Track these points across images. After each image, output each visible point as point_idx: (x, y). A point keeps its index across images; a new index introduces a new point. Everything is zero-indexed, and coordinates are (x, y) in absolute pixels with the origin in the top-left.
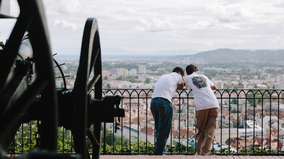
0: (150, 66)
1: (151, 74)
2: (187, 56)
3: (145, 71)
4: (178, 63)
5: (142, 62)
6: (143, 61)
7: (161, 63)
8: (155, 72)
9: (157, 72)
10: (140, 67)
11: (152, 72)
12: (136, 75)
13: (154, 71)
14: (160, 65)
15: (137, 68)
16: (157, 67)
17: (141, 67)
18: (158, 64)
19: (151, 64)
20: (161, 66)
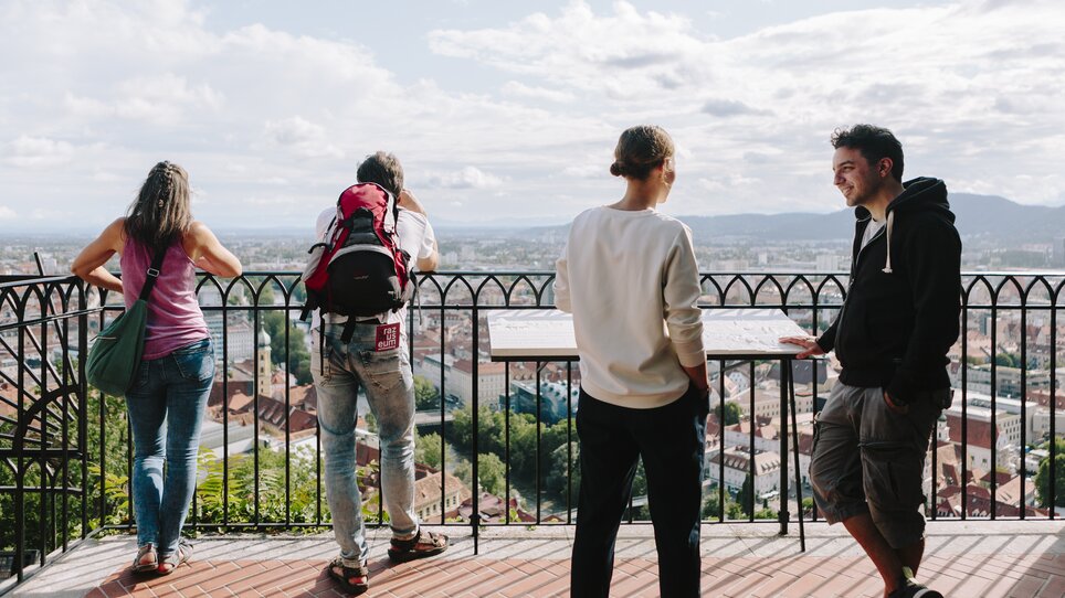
0: (483, 247)
1: (483, 262)
2: (550, 229)
3: (472, 256)
4: (534, 240)
5: (468, 240)
6: (471, 237)
7: (503, 242)
8: (492, 257)
9: (495, 257)
10: (463, 249)
11: (485, 258)
12: (456, 263)
13: (488, 255)
14: (500, 245)
15: (458, 250)
16: (496, 249)
17: (465, 249)
18: (497, 242)
19: (485, 244)
20: (503, 246)
